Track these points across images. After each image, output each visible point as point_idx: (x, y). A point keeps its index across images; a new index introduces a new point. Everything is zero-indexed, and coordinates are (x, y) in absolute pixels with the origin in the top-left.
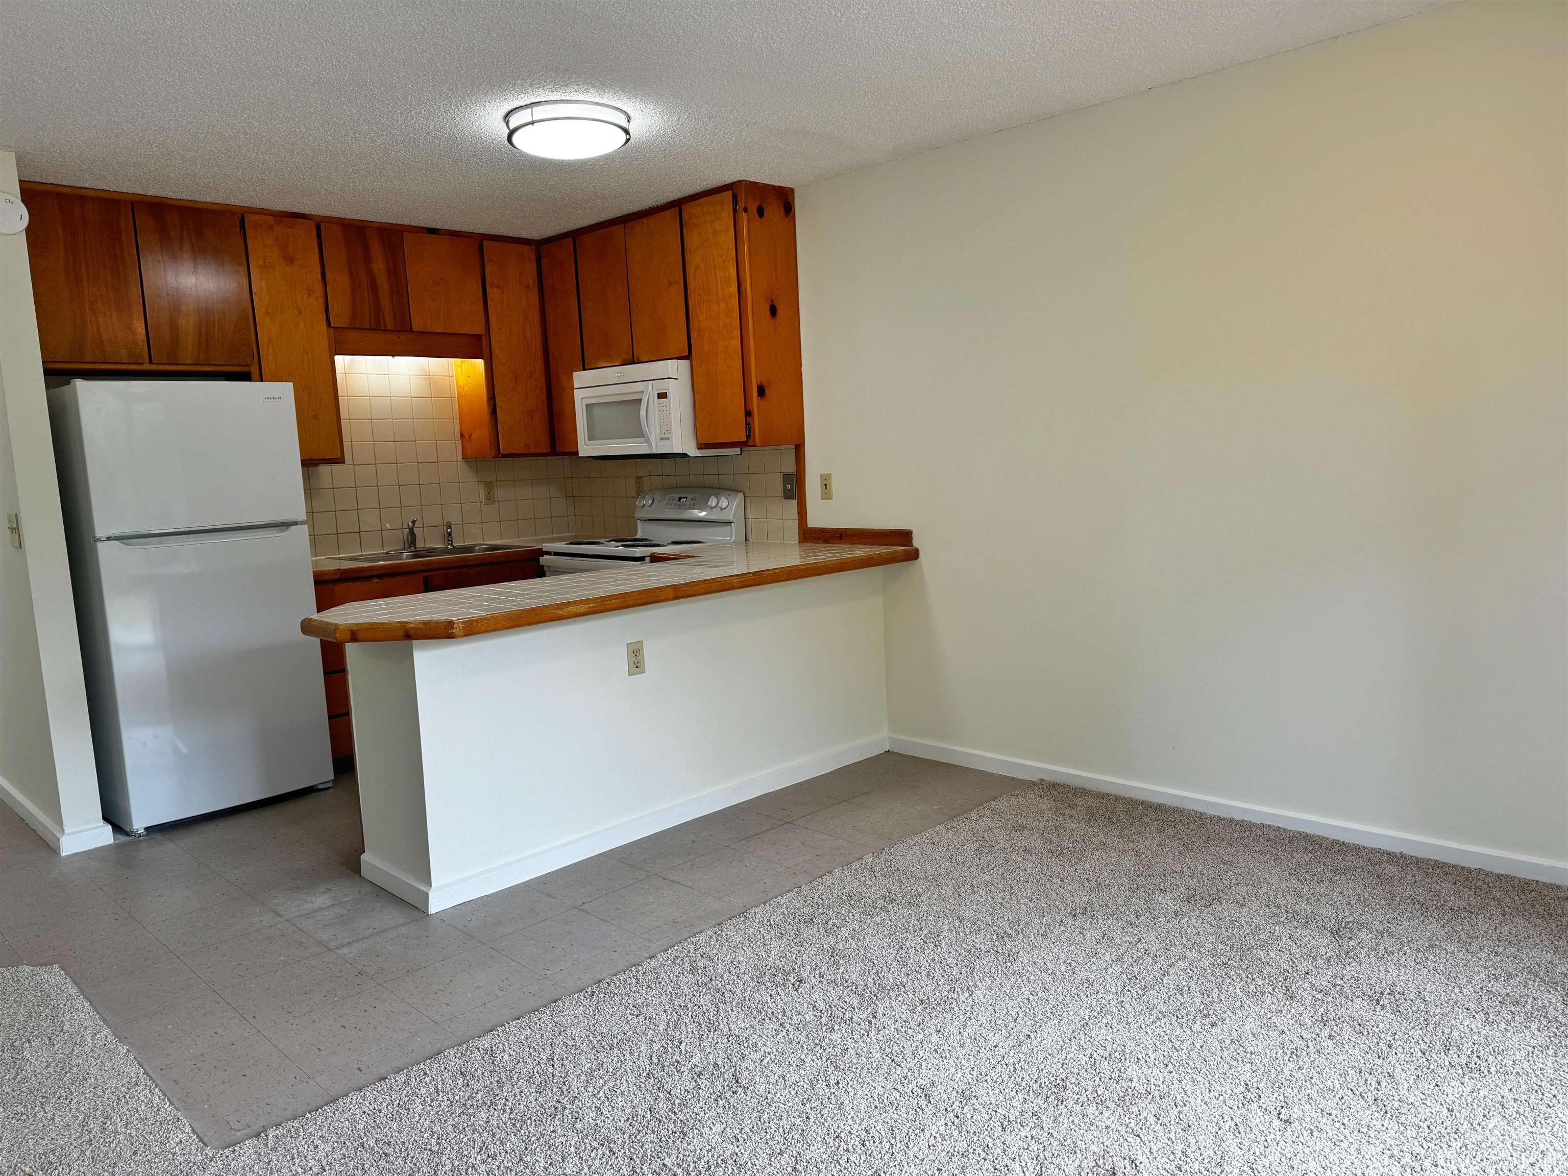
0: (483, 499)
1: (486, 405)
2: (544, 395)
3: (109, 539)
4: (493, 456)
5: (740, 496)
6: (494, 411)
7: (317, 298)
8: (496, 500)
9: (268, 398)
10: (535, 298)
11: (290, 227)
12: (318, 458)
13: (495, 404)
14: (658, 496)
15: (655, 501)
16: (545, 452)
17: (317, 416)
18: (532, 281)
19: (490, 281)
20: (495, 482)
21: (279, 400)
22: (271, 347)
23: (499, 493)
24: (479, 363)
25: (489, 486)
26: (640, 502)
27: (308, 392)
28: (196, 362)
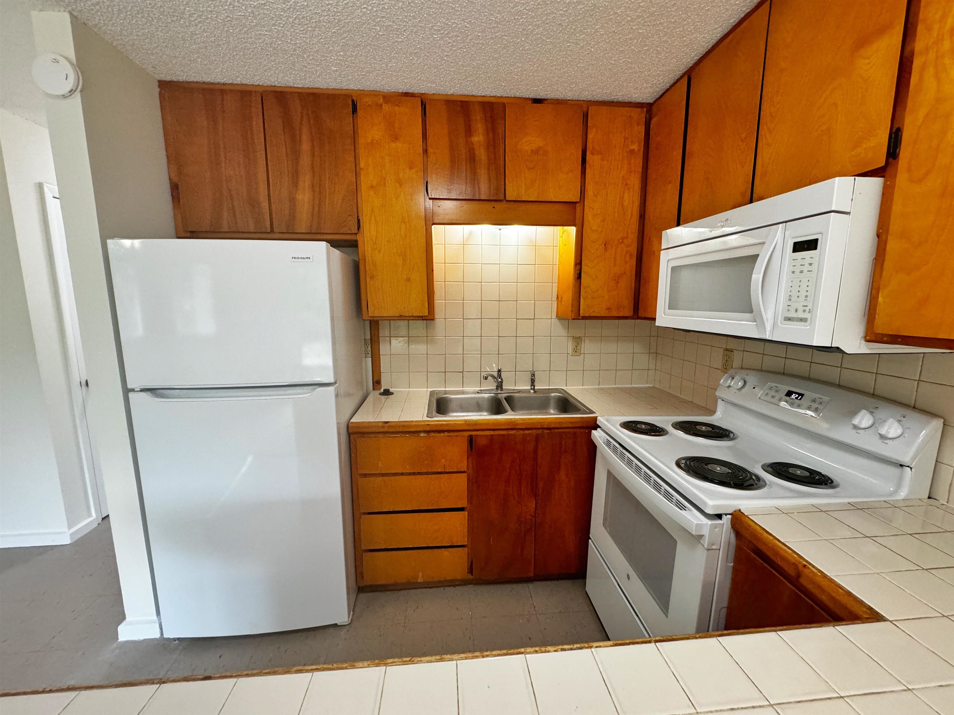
0: (570, 351)
1: (572, 271)
2: (634, 262)
3: (142, 390)
4: (573, 318)
5: (937, 424)
6: (579, 277)
7: (417, 172)
8: (582, 352)
9: (295, 258)
10: (638, 162)
11: (397, 105)
12: (408, 315)
13: (580, 270)
14: (752, 379)
15: (748, 384)
16: (627, 315)
17: (409, 279)
18: (637, 146)
19: (591, 148)
20: (583, 338)
21: (308, 260)
22: (373, 218)
23: (588, 346)
24: (572, 230)
25: (578, 340)
26: (726, 380)
27: (403, 258)
28: (309, 232)
